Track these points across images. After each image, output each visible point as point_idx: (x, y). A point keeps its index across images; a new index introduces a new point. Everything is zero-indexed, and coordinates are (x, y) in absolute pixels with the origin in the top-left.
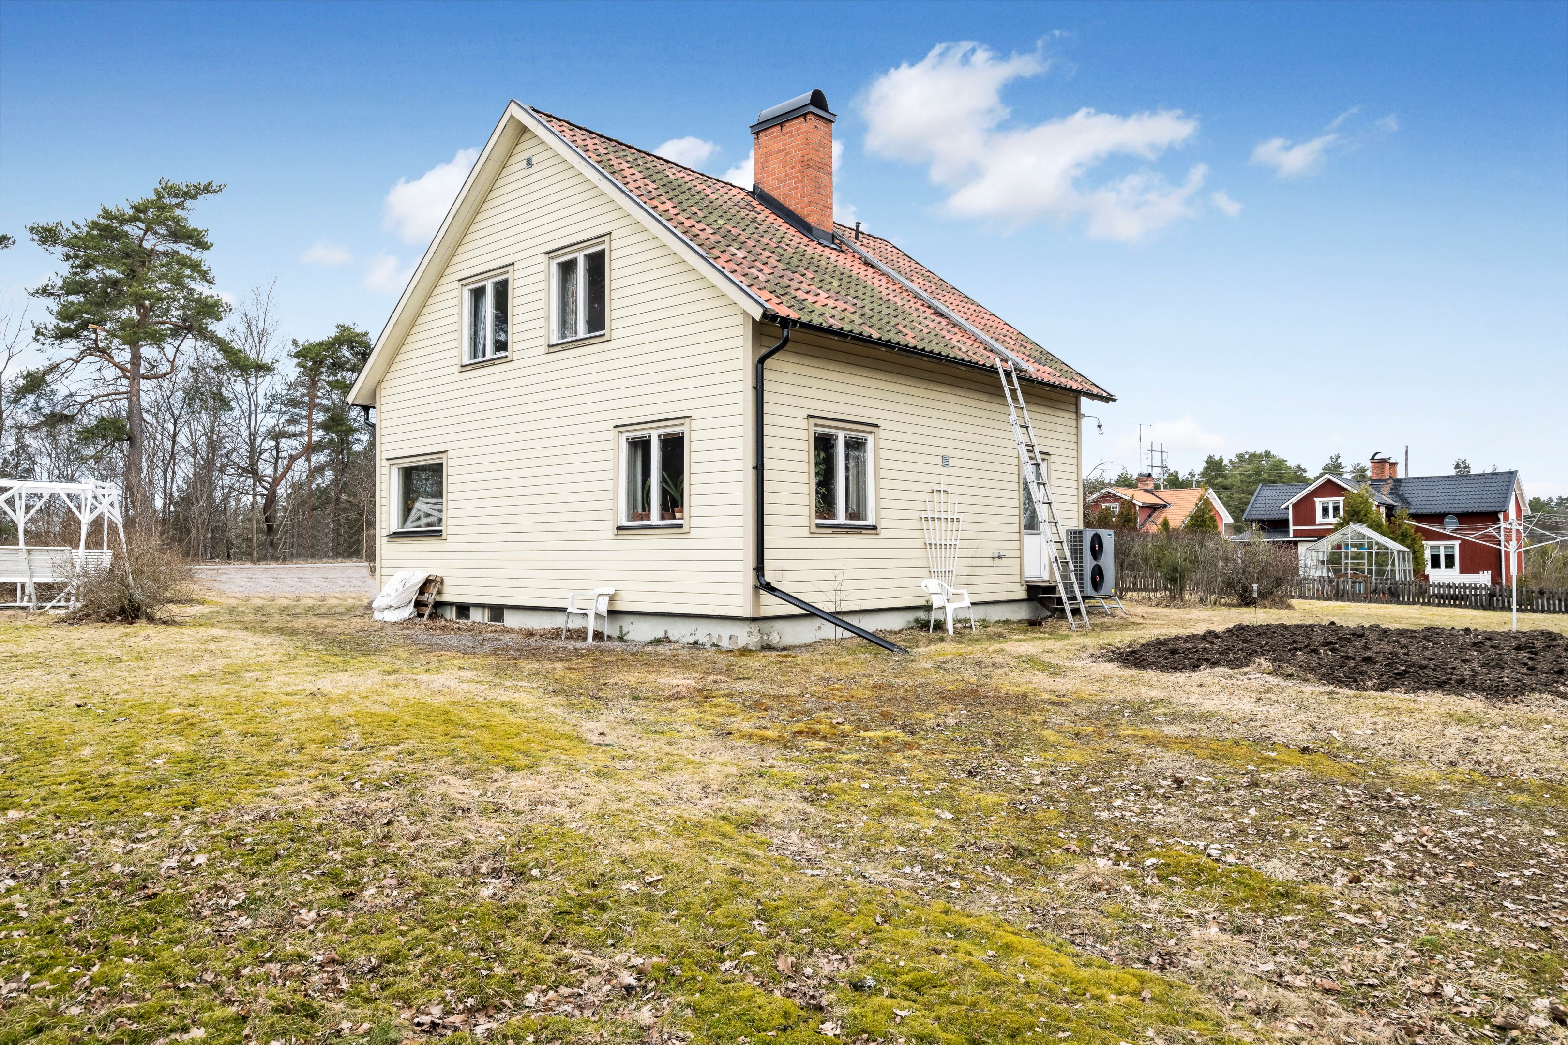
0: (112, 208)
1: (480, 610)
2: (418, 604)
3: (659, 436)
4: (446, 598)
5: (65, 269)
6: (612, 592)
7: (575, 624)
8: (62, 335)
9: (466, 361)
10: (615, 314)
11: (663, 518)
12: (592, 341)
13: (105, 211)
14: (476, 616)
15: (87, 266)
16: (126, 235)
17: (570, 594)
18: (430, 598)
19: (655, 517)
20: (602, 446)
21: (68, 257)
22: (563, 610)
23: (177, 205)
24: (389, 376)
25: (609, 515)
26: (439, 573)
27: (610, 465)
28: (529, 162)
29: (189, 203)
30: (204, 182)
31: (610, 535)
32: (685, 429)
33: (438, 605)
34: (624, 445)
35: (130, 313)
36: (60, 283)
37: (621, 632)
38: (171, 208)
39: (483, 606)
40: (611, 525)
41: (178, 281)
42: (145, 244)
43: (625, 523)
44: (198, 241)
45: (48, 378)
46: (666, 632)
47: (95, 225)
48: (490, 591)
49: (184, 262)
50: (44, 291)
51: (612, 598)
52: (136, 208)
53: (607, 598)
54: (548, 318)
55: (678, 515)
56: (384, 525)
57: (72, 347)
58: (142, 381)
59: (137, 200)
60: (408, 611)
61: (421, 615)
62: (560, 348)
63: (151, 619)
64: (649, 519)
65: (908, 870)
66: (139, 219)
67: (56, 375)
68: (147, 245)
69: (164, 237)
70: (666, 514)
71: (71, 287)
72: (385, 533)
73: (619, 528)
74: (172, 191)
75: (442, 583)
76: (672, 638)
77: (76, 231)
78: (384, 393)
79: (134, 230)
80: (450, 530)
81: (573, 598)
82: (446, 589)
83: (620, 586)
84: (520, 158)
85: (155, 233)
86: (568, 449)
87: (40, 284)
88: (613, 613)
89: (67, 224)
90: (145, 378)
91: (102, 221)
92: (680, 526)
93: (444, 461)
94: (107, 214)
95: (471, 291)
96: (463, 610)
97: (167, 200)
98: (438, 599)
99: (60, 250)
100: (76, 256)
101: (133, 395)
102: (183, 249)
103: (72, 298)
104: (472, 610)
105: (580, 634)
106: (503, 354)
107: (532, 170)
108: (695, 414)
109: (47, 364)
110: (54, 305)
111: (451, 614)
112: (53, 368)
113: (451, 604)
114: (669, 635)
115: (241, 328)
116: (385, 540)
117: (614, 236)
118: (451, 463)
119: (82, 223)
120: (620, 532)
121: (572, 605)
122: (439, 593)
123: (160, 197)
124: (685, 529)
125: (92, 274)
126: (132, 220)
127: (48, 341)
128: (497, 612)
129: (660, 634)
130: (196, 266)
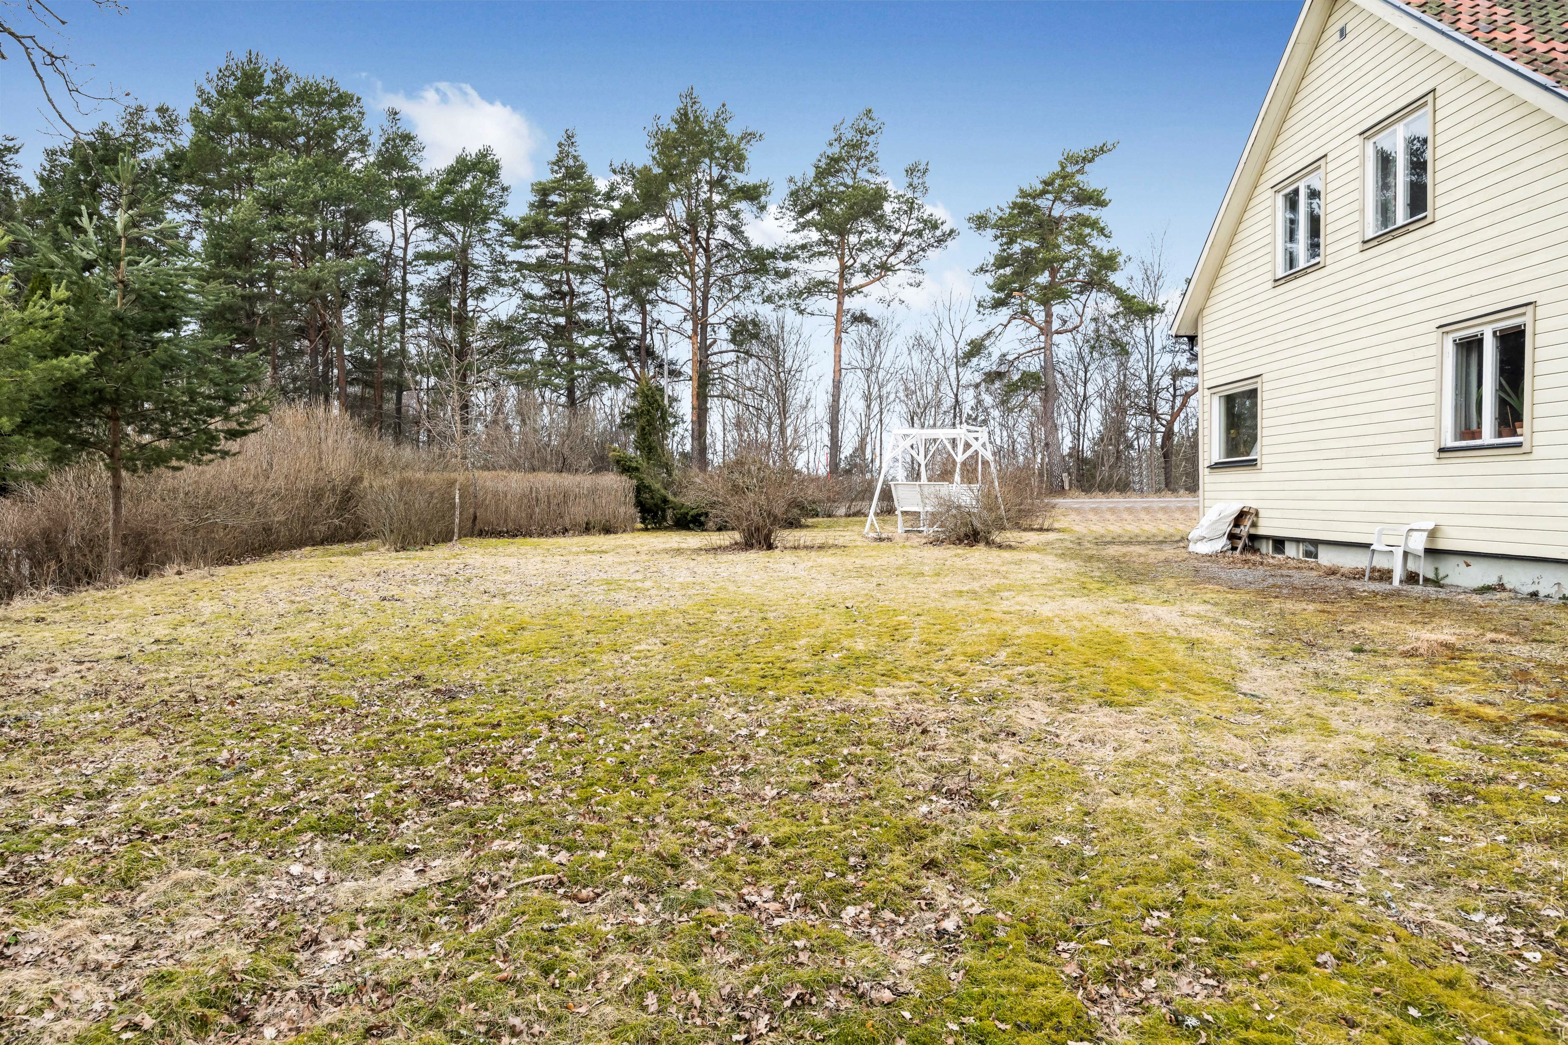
0: (1026, 188)
1: (1294, 545)
2: (1232, 537)
3: (1495, 333)
4: (1261, 531)
5: (995, 248)
6: (1431, 526)
7: (1381, 562)
8: (998, 304)
9: (1280, 274)
10: (1439, 190)
11: (1500, 435)
12: (1411, 228)
13: (1021, 191)
14: (1291, 550)
15: (1011, 241)
16: (1038, 208)
17: (1378, 528)
18: (1245, 530)
19: (1488, 435)
20: (1423, 352)
21: (996, 237)
22: (1367, 546)
23: (1078, 171)
24: (1210, 303)
25: (1430, 434)
26: (1254, 505)
27: (1432, 374)
28: (1343, 33)
29: (1088, 167)
30: (1099, 145)
31: (1431, 458)
32: (1527, 320)
33: (1253, 538)
34: (1450, 349)
35: (1044, 278)
36: (992, 261)
37: (1437, 574)
38: (1072, 175)
39: (1298, 541)
40: (1432, 447)
41: (1081, 240)
42: (1054, 213)
43: (1450, 443)
44: (1096, 199)
45: (987, 343)
46: (1500, 579)
47: (1015, 204)
48: (1304, 524)
49: (1086, 222)
50: (982, 270)
51: (1433, 534)
52: (1045, 183)
53: (1425, 534)
54: (1363, 211)
55: (1519, 431)
56: (1206, 455)
57: (1004, 313)
58: (1055, 337)
59: (1046, 175)
60: (1222, 543)
61: (1234, 549)
62: (1375, 243)
63: (989, 543)
64: (1480, 437)
65: (1477, 917)
66: (1048, 192)
67: (993, 339)
68: (1056, 213)
69: (1070, 203)
70: (1505, 430)
71: (1002, 262)
72: (1207, 464)
73: (1442, 450)
74: (1072, 159)
75: (1257, 514)
76: (1508, 586)
77: (1000, 214)
78: (1205, 320)
79: (1043, 203)
80: (1265, 459)
81: (1381, 533)
82: (1261, 522)
83: (1441, 520)
84: (1333, 30)
85: (1064, 202)
86: (1385, 361)
87: (977, 265)
88: (1432, 552)
89: (994, 210)
90: (1058, 332)
91: (1019, 200)
92: (1519, 445)
93: (1259, 386)
94: (1024, 194)
95: (1286, 196)
96: (1279, 544)
97: (1070, 169)
98: (1253, 531)
99: (990, 233)
100: (1002, 235)
101: (1048, 349)
102: (1086, 210)
103: (1001, 271)
104: (1287, 544)
105: (1385, 575)
106: (1317, 260)
107: (1346, 41)
108: (1540, 299)
109: (986, 331)
110: (989, 278)
111: (1267, 548)
112: (989, 334)
113: (1267, 538)
114: (1504, 581)
115: (1139, 276)
116: (1207, 471)
117: (1438, 94)
118: (1266, 387)
119: (1004, 206)
120: (1443, 455)
121: (1379, 541)
122: (1254, 525)
123: (1063, 168)
124: (1526, 448)
125: (1016, 248)
126: (1043, 193)
127: (987, 311)
128: (1312, 546)
129: (1492, 581)
130: (1093, 224)
